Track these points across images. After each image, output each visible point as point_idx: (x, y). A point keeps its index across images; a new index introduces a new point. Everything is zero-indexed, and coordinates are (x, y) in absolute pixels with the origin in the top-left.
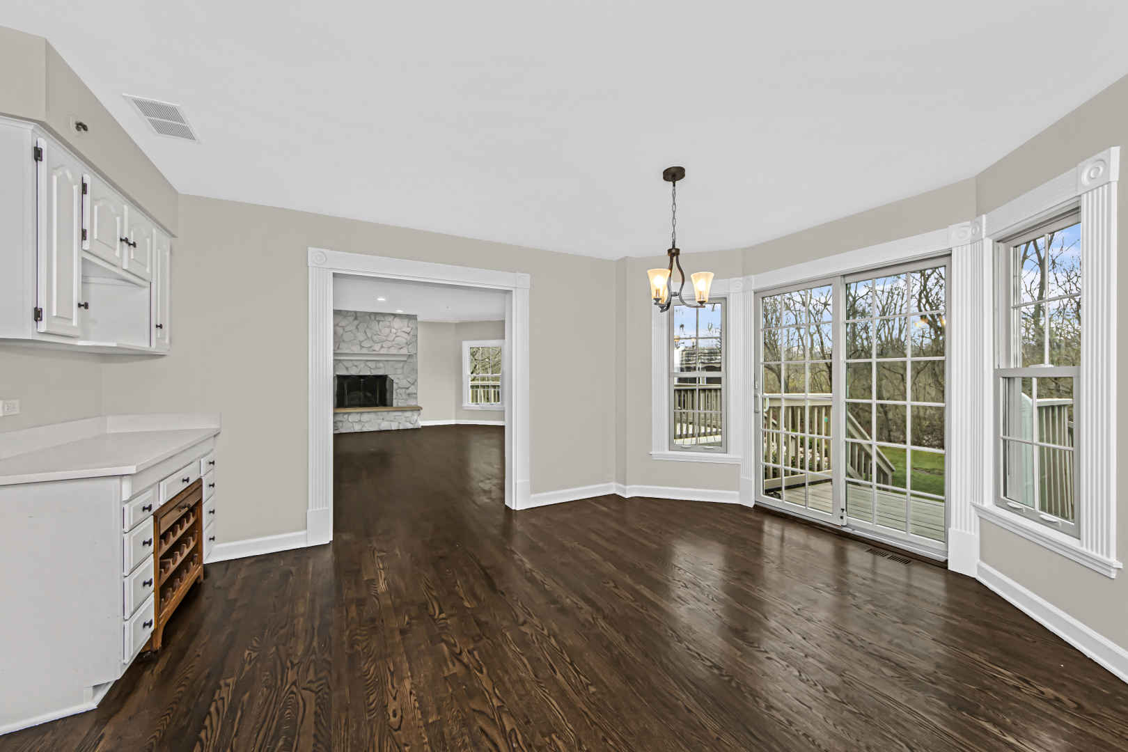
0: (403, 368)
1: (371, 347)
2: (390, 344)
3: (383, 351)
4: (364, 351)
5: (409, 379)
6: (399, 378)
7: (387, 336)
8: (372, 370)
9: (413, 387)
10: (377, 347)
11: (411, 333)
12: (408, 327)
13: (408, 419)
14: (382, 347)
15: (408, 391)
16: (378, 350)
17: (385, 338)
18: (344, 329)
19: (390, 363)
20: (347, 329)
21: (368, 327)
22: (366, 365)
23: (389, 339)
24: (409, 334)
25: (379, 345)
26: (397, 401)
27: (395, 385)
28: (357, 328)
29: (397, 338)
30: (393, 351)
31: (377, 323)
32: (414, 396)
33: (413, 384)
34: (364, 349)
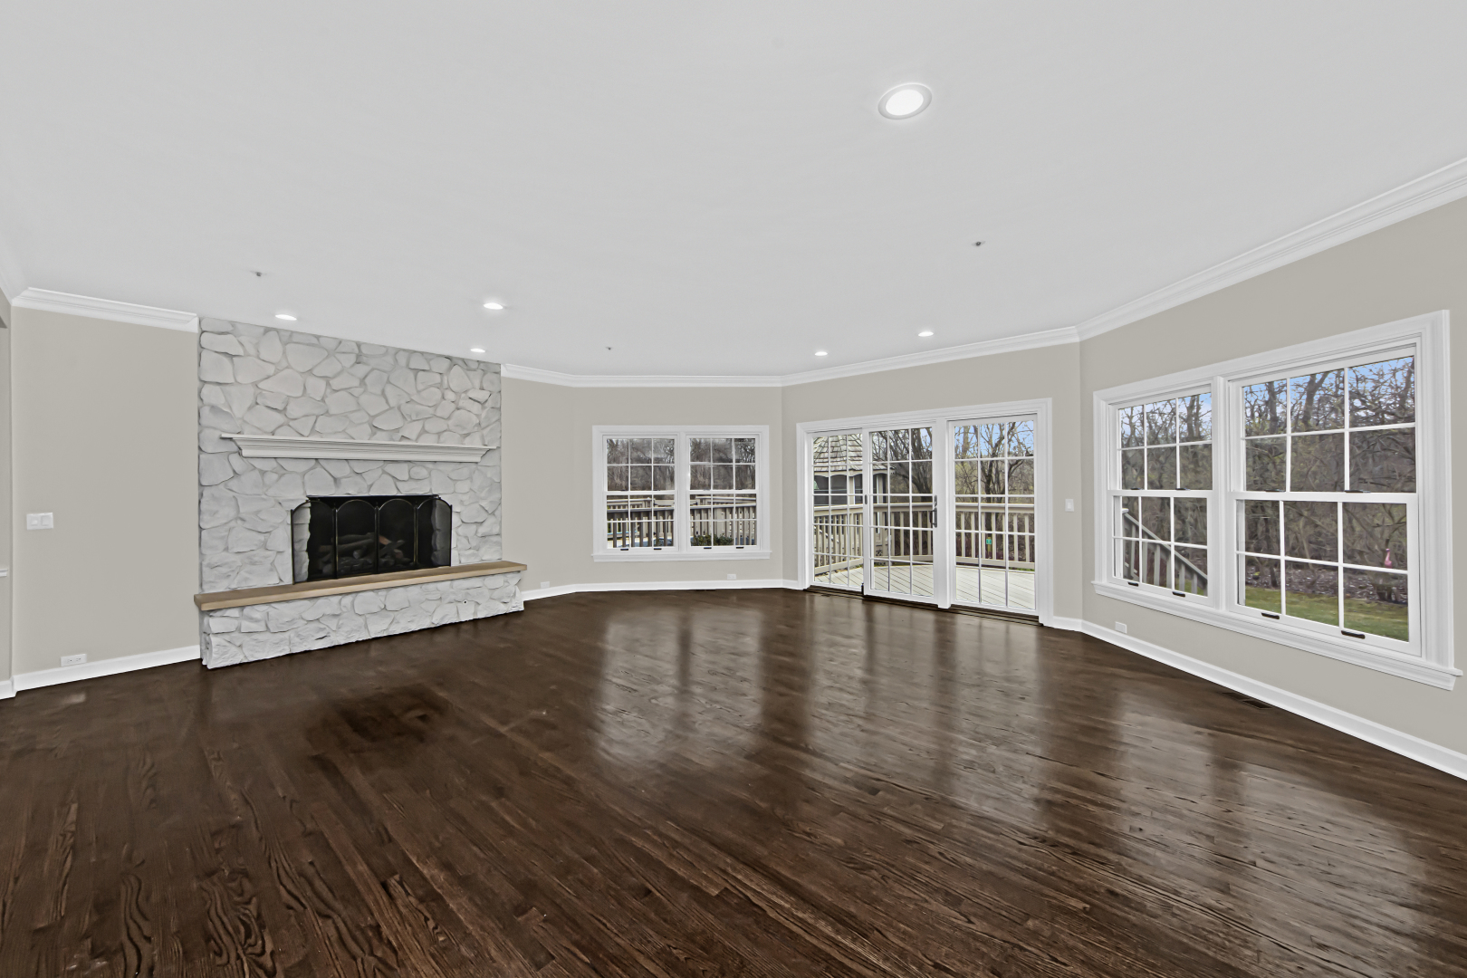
0: (470, 478)
1: (397, 430)
2: (442, 425)
3: (427, 441)
4: (380, 439)
5: (484, 504)
6: (462, 502)
7: (435, 406)
8: (400, 485)
9: (491, 520)
10: (412, 430)
11: (489, 404)
12: (482, 389)
13: (496, 594)
14: (424, 431)
15: (482, 530)
16: (413, 436)
17: (431, 411)
18: (328, 384)
19: (442, 467)
20: (335, 384)
21: (388, 382)
22: (384, 472)
23: (439, 413)
24: (483, 404)
25: (417, 427)
26: (460, 554)
27: (455, 519)
28: (363, 381)
29: (458, 412)
30: (450, 441)
31: (411, 375)
32: (495, 539)
33: (493, 513)
34: (379, 434)
